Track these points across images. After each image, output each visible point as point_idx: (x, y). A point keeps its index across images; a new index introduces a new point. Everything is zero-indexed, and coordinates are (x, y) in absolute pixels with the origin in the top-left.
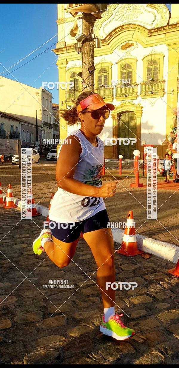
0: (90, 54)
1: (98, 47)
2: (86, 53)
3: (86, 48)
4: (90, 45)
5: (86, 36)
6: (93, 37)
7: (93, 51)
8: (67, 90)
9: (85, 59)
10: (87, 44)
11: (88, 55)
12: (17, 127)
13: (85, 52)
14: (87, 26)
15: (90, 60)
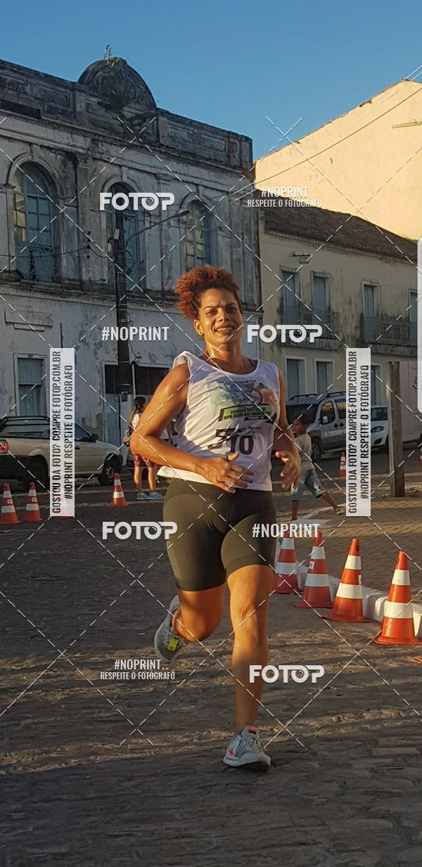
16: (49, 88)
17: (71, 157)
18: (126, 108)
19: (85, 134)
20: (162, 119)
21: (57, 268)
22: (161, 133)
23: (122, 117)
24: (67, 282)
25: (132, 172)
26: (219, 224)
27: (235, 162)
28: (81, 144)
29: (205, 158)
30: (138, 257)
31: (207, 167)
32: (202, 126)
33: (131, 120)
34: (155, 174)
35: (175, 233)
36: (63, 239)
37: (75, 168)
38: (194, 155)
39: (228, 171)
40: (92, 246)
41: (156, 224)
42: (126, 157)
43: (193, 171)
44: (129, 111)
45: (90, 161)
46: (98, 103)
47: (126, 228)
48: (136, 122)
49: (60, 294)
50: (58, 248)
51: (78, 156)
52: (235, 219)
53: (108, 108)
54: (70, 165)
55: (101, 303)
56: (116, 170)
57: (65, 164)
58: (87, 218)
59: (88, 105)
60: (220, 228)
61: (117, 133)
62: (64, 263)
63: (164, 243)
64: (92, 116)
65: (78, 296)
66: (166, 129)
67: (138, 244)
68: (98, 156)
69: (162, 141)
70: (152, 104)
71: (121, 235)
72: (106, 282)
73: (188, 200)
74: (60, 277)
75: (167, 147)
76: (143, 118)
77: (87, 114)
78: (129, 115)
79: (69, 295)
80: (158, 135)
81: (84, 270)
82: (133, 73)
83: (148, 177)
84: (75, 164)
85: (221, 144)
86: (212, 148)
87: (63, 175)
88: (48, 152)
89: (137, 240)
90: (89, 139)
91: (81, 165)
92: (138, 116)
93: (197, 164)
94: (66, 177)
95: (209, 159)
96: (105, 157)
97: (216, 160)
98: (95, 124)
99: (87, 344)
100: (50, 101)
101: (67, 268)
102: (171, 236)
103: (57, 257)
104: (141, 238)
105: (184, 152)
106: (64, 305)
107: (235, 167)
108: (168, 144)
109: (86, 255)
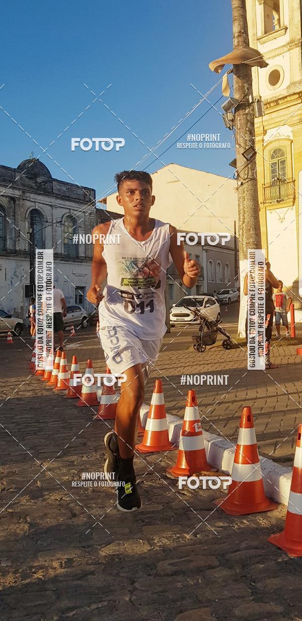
0: (247, 129)
1: (261, 115)
2: (240, 129)
3: (240, 119)
4: (247, 114)
5: (238, 100)
6: (251, 101)
7: (253, 124)
8: (266, 182)
9: (238, 137)
10: (242, 114)
11: (244, 131)
12: (197, 257)
13: (239, 127)
14: (240, 85)
15: (247, 138)
16: (3, 171)
17: (12, 199)
18: (38, 179)
19: (19, 189)
20: (54, 182)
21: (5, 245)
22: (54, 189)
23: (36, 182)
24: (9, 251)
25: (40, 204)
26: (79, 225)
27: (87, 199)
28: (17, 193)
29: (73, 198)
30: (42, 240)
31: (74, 202)
32: (72, 185)
33: (40, 183)
34: (51, 205)
35: (59, 229)
36: (8, 233)
37: (14, 203)
38: (69, 197)
39: (84, 203)
40: (21, 236)
41: (49, 225)
42: (37, 198)
43: (67, 203)
44: (39, 180)
45: (21, 201)
46: (26, 177)
47: (35, 228)
48: (43, 184)
49: (6, 256)
50: (6, 237)
51: (16, 198)
52: (87, 223)
53: (30, 179)
54: (12, 202)
55: (24, 259)
56: (33, 204)
57: (10, 202)
58: (19, 223)
59: (21, 178)
60: (80, 227)
61: (34, 189)
62: (8, 243)
63: (54, 233)
64: (22, 182)
65: (14, 256)
66: (56, 186)
67: (42, 234)
68: (25, 198)
69: (54, 192)
70: (50, 177)
71: (33, 231)
72: (27, 250)
73: (66, 215)
74: (6, 249)
75: (56, 194)
76: (45, 182)
77: (20, 181)
78: (39, 181)
79: (9, 256)
80: (52, 189)
81: (17, 246)
82: (42, 164)
83: (47, 206)
84: (15, 202)
85: (81, 192)
86: (77, 194)
87: (9, 206)
88: (2, 197)
89: (42, 232)
90: (21, 192)
91: (17, 202)
92: (43, 182)
93: (70, 201)
94: (10, 207)
95: (75, 199)
96: (28, 199)
97: (78, 199)
98: (24, 185)
99: (17, 277)
100: (4, 176)
101: (9, 244)
102: (58, 230)
103: (5, 240)
104: (44, 231)
105: (64, 196)
106: (7, 261)
107: (87, 202)
108: (57, 192)
109: (18, 239)
